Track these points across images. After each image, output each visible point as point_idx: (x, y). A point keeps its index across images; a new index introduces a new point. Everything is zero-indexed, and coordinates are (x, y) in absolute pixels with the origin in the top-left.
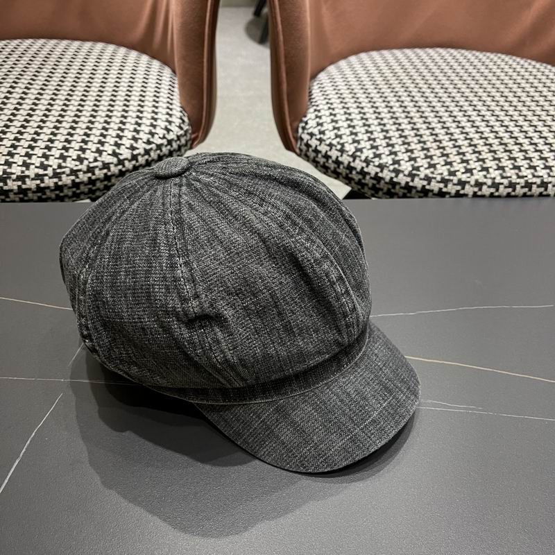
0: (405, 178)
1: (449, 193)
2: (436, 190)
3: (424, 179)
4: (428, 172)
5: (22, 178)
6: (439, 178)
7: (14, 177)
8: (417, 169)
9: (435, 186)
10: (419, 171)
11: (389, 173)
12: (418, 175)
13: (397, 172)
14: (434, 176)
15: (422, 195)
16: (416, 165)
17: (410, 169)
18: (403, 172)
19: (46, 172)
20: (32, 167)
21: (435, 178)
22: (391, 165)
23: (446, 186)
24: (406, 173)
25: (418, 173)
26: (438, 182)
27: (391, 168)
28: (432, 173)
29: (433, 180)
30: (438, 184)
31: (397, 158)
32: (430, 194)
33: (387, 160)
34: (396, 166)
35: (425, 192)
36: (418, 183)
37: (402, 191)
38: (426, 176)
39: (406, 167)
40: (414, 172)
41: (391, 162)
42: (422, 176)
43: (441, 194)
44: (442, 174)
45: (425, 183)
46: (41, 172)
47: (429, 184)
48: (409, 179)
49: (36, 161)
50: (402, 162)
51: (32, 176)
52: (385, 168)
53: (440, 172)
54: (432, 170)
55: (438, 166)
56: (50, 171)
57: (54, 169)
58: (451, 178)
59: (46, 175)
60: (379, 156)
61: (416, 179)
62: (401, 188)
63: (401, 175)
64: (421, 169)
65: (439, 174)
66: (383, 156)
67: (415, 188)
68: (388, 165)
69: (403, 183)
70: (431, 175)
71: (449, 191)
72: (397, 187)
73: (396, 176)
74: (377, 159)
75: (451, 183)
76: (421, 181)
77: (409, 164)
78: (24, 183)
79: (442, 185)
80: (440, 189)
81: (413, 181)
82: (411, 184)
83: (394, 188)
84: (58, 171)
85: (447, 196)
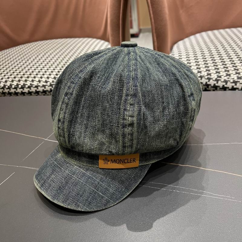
0: (213, 82)
1: (238, 89)
2: (230, 87)
3: (224, 82)
4: (226, 78)
5: (37, 87)
6: (232, 81)
7: (34, 86)
8: (220, 77)
9: (229, 85)
10: (221, 78)
11: (205, 80)
12: (220, 80)
13: (209, 79)
14: (229, 80)
15: (223, 90)
16: (220, 75)
17: (216, 77)
18: (212, 79)
19: (47, 84)
20: (42, 82)
21: (230, 81)
22: (206, 76)
23: (236, 85)
24: (214, 79)
25: (220, 79)
26: (232, 83)
27: (206, 77)
28: (228, 78)
29: (228, 82)
30: (231, 84)
31: (210, 73)
32: (227, 89)
33: (204, 73)
34: (209, 76)
35: (224, 89)
36: (220, 84)
37: (212, 88)
38: (225, 80)
39: (214, 76)
40: (218, 78)
41: (206, 74)
42: (223, 80)
43: (233, 89)
44: (234, 79)
45: (224, 84)
46: (45, 84)
47: (226, 84)
48: (215, 82)
49: (44, 80)
50: (212, 74)
51: (41, 86)
52: (203, 77)
53: (232, 78)
54: (228, 77)
55: (232, 75)
56: (48, 84)
57: (50, 83)
58: (239, 80)
59: (47, 85)
60: (200, 72)
61: (219, 82)
62: (212, 87)
63: (211, 81)
64: (222, 77)
65: (232, 79)
66: (202, 72)
67: (219, 86)
68: (204, 76)
69: (212, 85)
70: (227, 80)
71: (238, 87)
72: (210, 87)
73: (209, 81)
74: (199, 74)
75: (239, 83)
76: (222, 83)
77: (216, 75)
78: (38, 88)
79: (233, 84)
80: (233, 86)
81: (217, 83)
82: (217, 85)
83: (208, 87)
84: (52, 83)
85: (237, 90)
